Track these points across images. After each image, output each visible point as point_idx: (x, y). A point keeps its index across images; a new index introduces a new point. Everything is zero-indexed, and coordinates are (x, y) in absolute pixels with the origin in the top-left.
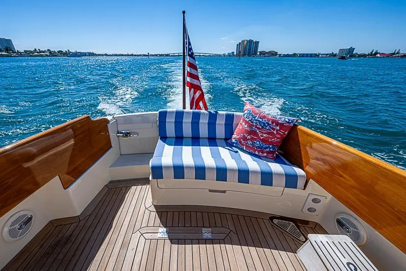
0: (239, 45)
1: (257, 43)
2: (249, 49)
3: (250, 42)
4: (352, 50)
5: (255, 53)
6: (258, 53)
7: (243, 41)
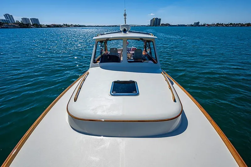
0: (151, 21)
1: (160, 19)
2: (156, 22)
3: (157, 19)
4: (199, 23)
5: (159, 25)
6: (161, 25)
7: (153, 19)
